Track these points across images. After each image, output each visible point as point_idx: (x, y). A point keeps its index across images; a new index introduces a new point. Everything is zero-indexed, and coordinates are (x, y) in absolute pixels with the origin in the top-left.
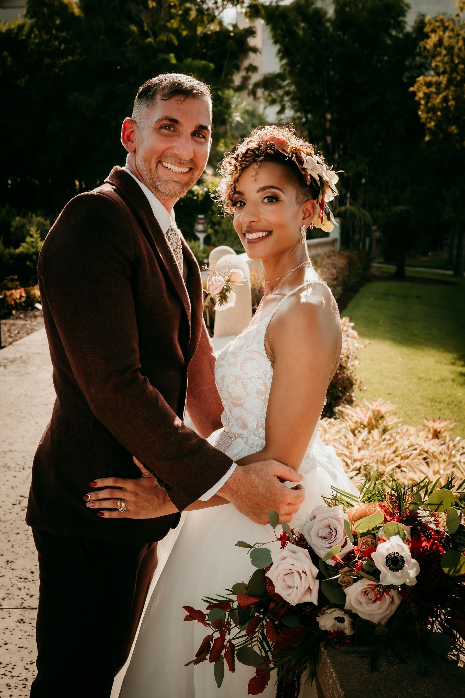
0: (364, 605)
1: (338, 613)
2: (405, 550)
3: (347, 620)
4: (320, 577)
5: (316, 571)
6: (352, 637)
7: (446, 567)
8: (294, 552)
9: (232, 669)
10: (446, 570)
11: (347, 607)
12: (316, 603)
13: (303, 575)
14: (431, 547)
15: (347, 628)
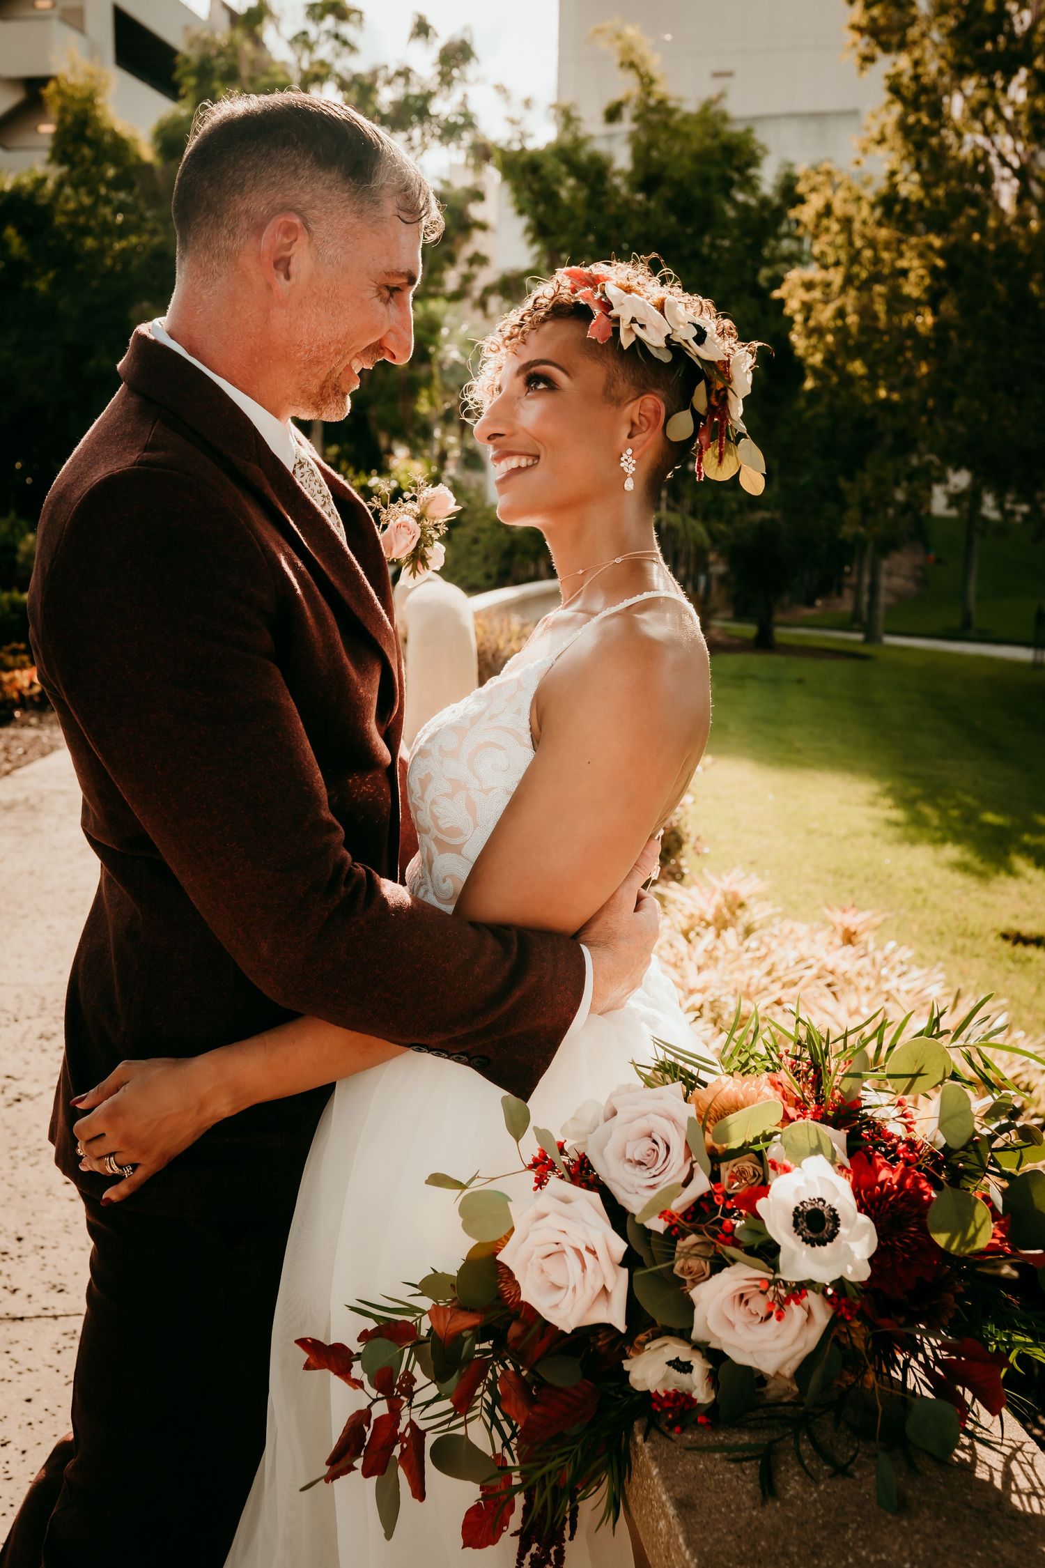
0: (739, 1329)
1: (676, 1349)
2: (840, 1195)
3: (700, 1366)
4: (630, 1261)
5: (620, 1246)
6: (712, 1409)
7: (940, 1230)
8: (566, 1201)
9: (420, 1493)
10: (941, 1239)
11: (696, 1334)
12: (622, 1327)
13: (588, 1257)
14: (901, 1183)
15: (698, 1386)
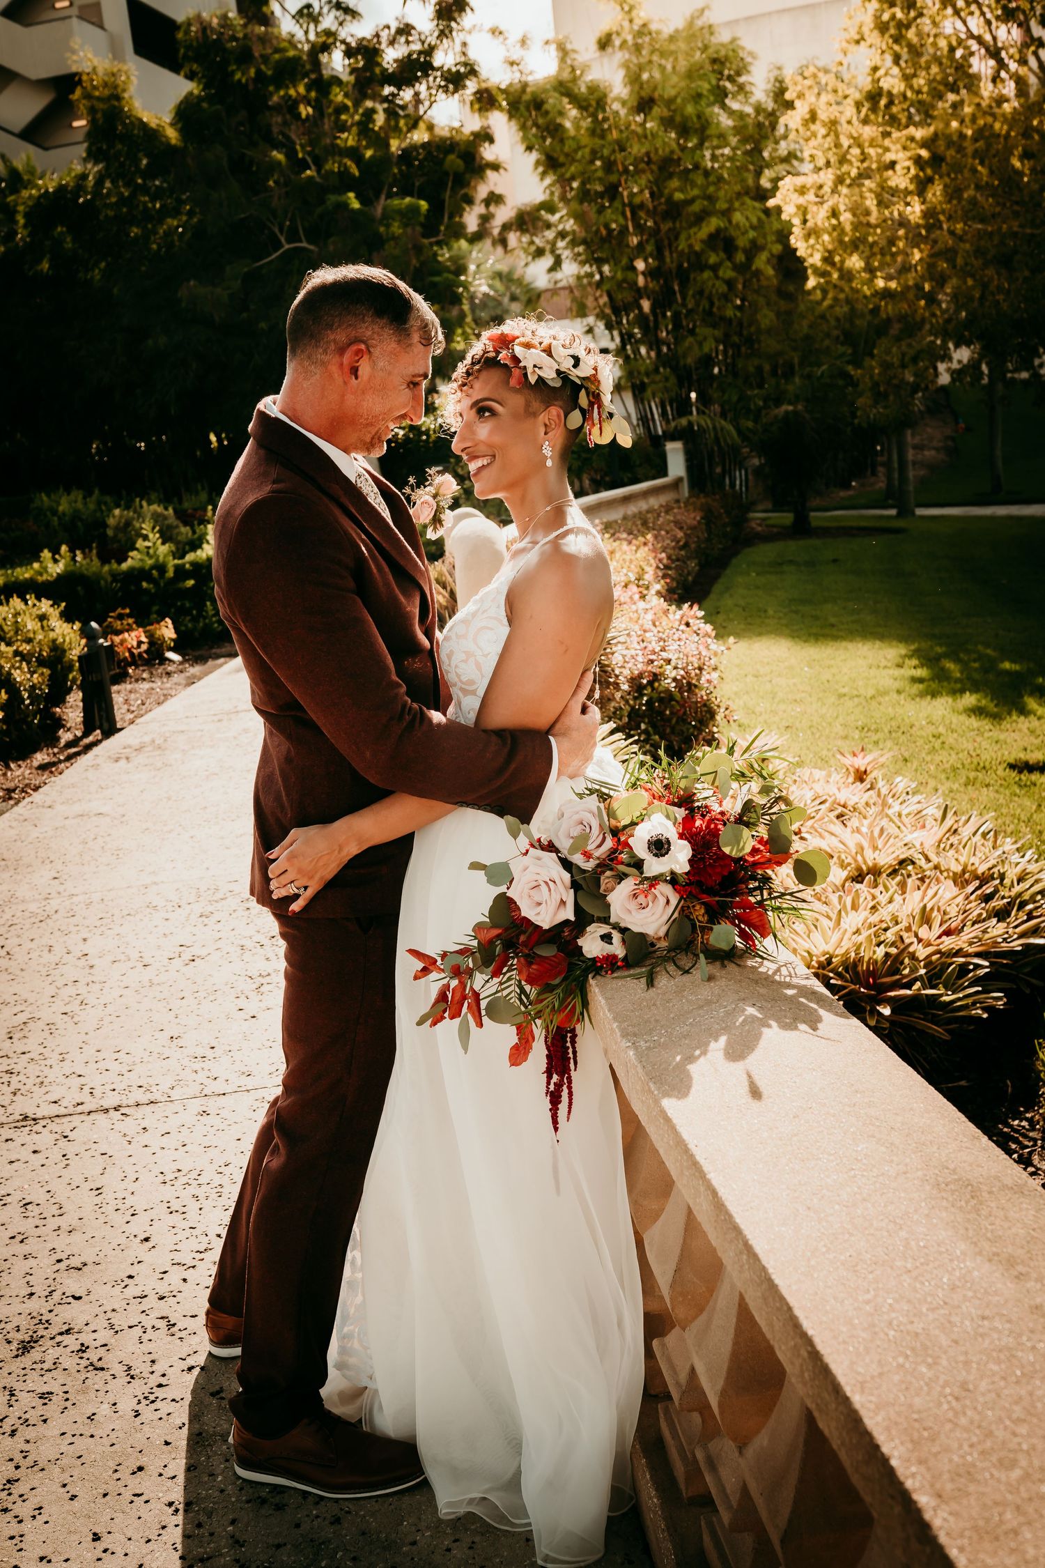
0: (634, 913)
1: (605, 929)
2: (670, 831)
3: (616, 936)
4: (575, 885)
5: (567, 876)
6: (625, 958)
7: (726, 845)
8: (539, 859)
9: (481, 1025)
10: (727, 850)
11: (612, 920)
12: (572, 918)
13: (551, 884)
14: (708, 826)
15: (617, 948)
